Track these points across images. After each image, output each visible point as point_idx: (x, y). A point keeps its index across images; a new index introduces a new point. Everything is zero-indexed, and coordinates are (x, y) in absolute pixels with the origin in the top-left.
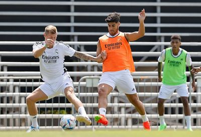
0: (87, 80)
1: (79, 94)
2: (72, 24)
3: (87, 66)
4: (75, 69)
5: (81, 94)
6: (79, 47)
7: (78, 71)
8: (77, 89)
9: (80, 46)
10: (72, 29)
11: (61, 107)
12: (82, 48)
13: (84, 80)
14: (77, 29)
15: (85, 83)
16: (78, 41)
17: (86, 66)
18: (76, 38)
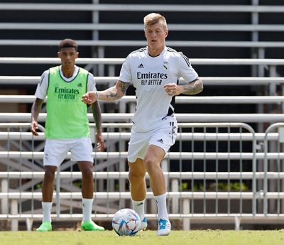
0: (280, 129)
1: (265, 156)
2: (255, 27)
3: (282, 103)
4: (261, 108)
5: (269, 154)
6: (267, 68)
7: (266, 112)
8: (262, 146)
9: (269, 66)
10: (255, 36)
11: (232, 177)
12: (273, 71)
13: (276, 130)
14: (263, 36)
15: (276, 135)
16: (266, 57)
17: (279, 103)
18: (262, 53)
